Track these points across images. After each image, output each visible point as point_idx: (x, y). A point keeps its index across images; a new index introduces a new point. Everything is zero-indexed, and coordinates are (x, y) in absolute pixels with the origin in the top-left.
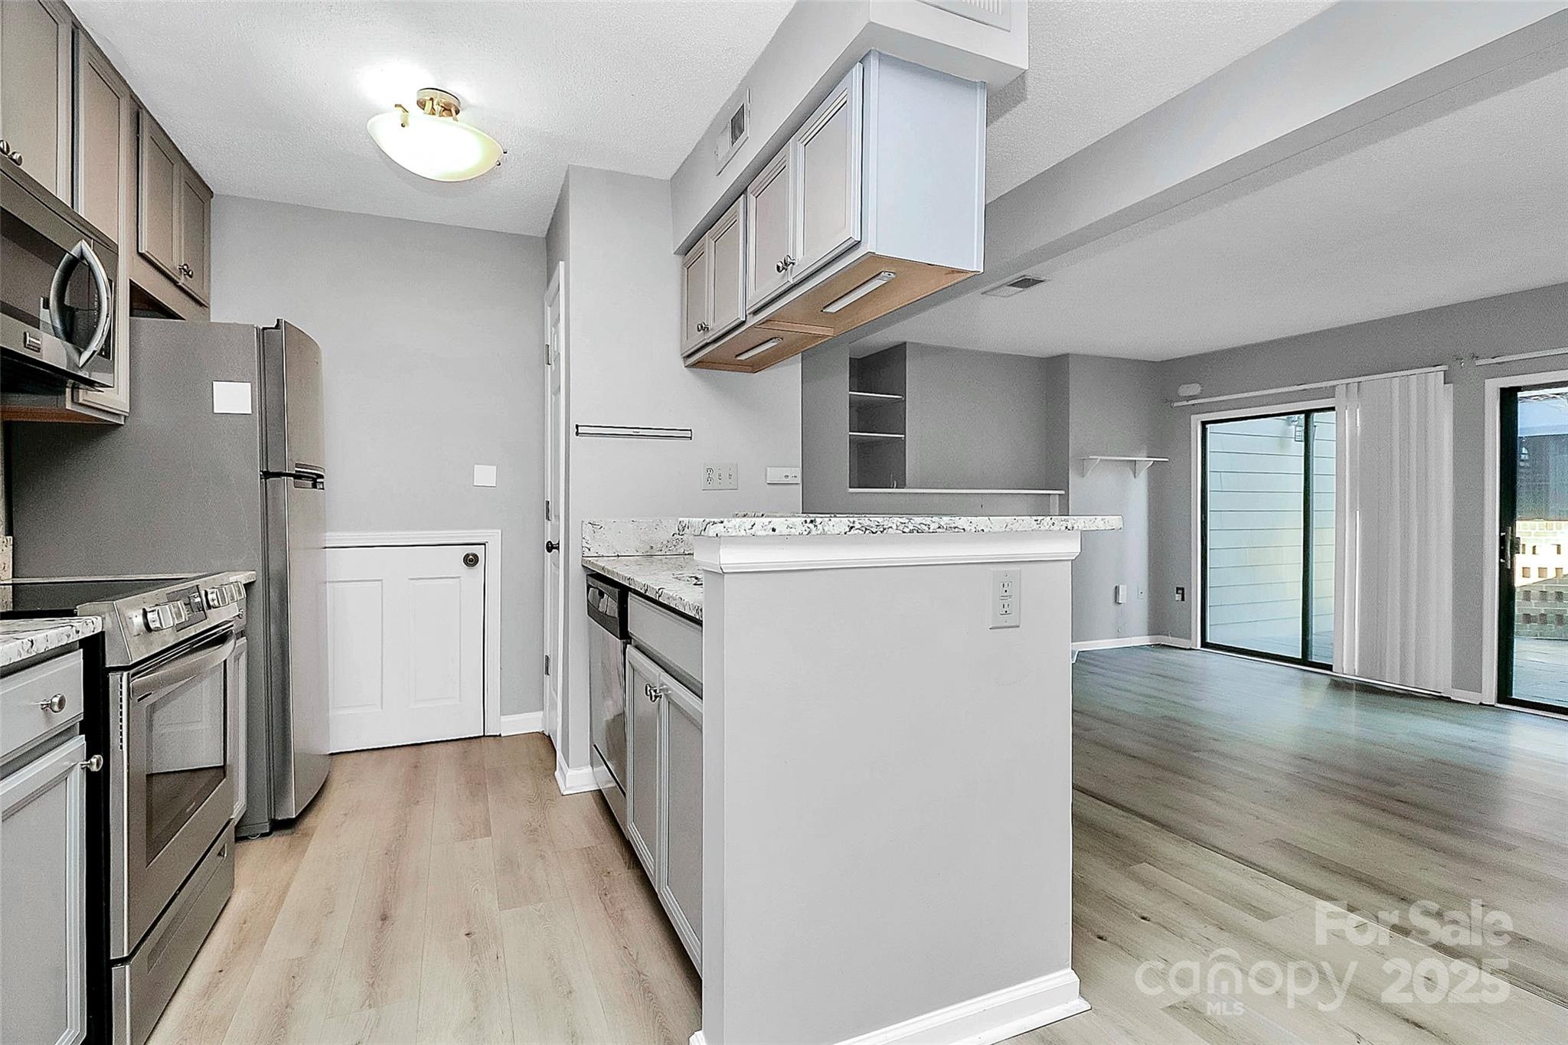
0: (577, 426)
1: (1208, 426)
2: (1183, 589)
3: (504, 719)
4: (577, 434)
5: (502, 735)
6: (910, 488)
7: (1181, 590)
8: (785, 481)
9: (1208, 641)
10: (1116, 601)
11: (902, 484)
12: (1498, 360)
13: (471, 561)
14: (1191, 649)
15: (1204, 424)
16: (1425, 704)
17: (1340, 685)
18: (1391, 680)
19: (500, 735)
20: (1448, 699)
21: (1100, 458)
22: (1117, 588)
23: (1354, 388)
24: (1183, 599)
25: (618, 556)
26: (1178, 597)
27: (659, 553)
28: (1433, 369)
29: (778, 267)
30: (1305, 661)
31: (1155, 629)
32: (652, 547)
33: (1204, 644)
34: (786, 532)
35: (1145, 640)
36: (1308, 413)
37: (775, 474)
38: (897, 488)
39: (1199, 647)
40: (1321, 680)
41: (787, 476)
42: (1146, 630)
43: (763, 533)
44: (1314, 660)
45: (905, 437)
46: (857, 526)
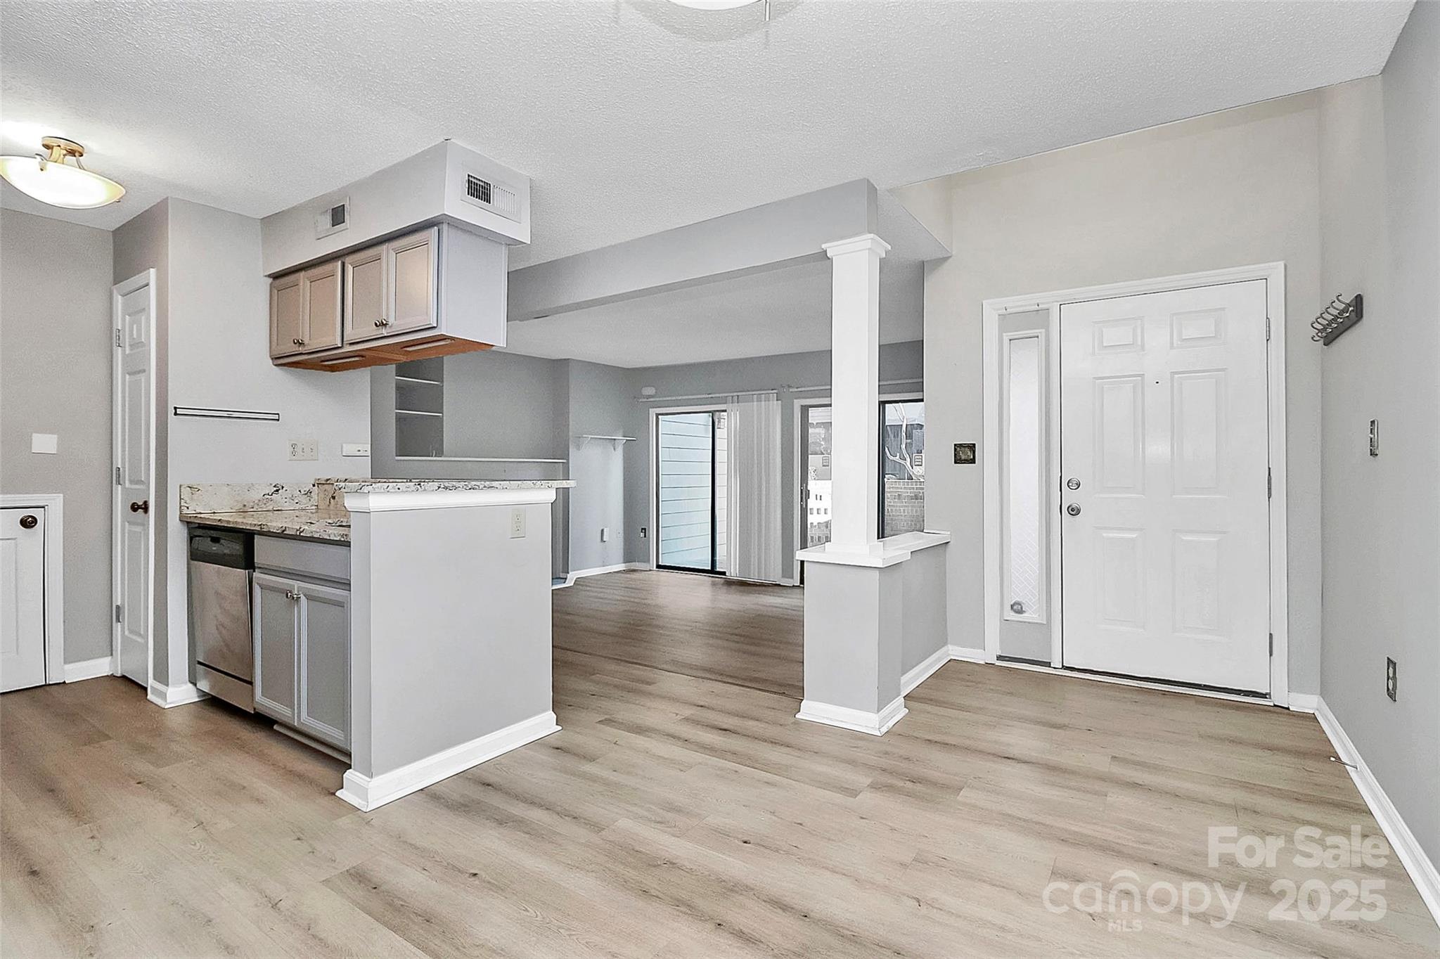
0: (175, 408)
1: (660, 417)
2: (645, 529)
3: (67, 667)
4: (176, 414)
5: (67, 682)
6: (446, 456)
7: (644, 530)
8: (358, 454)
9: (660, 563)
10: (602, 540)
11: (440, 453)
12: (800, 389)
13: (28, 523)
14: (650, 570)
15: (657, 415)
16: (770, 589)
17: (730, 583)
18: (753, 578)
19: (64, 682)
20: (779, 585)
21: (590, 436)
22: (602, 531)
23: (736, 398)
24: (645, 536)
25: (214, 513)
26: (642, 535)
27: (252, 510)
28: (771, 392)
29: (376, 324)
30: (713, 571)
31: (628, 558)
32: (245, 506)
33: (659, 566)
34: (405, 490)
35: (622, 567)
36: (713, 413)
37: (349, 449)
38: (435, 456)
39: (655, 568)
40: (719, 580)
41: (359, 451)
42: (622, 560)
43: (393, 490)
44: (718, 570)
45: (443, 416)
46: (442, 486)
